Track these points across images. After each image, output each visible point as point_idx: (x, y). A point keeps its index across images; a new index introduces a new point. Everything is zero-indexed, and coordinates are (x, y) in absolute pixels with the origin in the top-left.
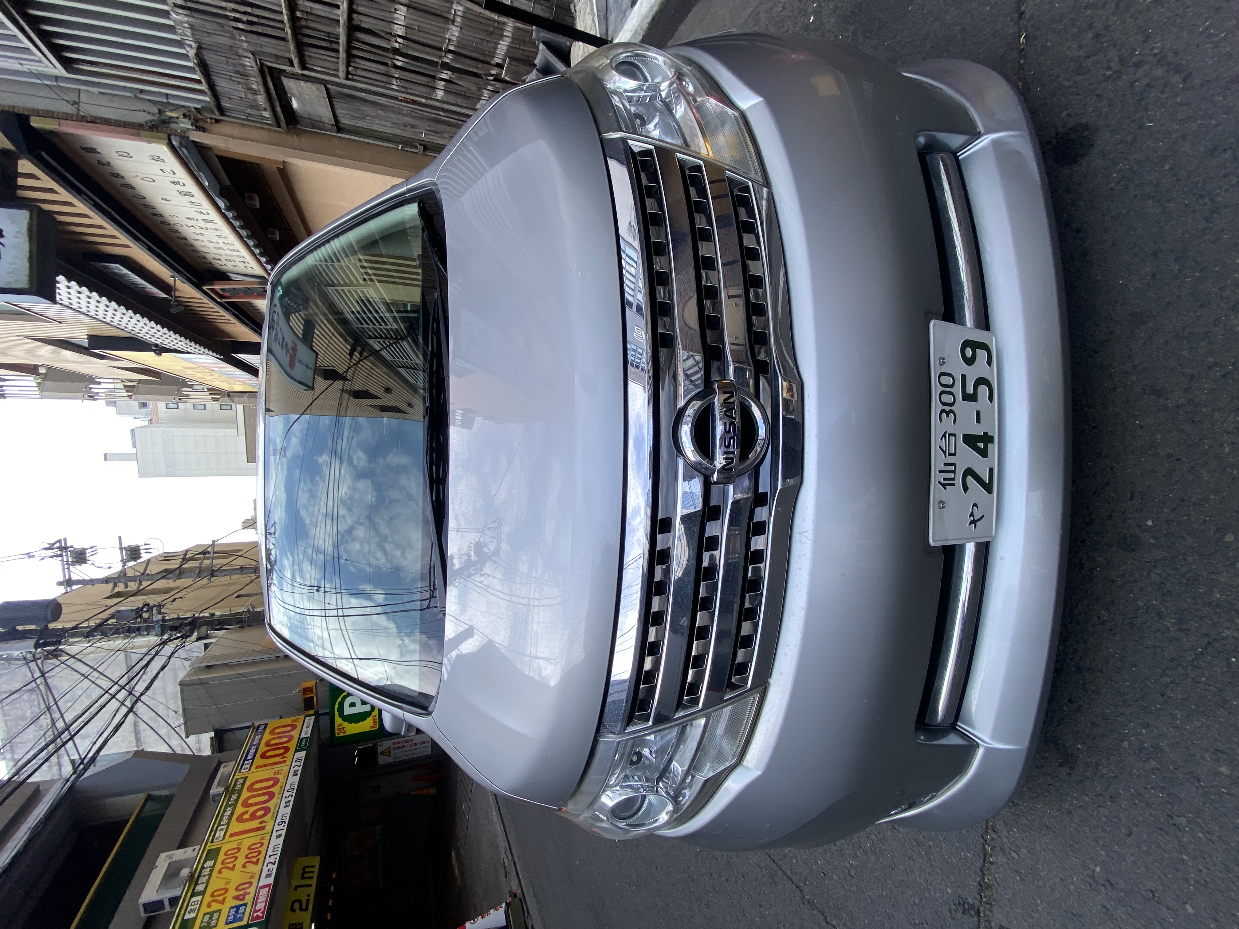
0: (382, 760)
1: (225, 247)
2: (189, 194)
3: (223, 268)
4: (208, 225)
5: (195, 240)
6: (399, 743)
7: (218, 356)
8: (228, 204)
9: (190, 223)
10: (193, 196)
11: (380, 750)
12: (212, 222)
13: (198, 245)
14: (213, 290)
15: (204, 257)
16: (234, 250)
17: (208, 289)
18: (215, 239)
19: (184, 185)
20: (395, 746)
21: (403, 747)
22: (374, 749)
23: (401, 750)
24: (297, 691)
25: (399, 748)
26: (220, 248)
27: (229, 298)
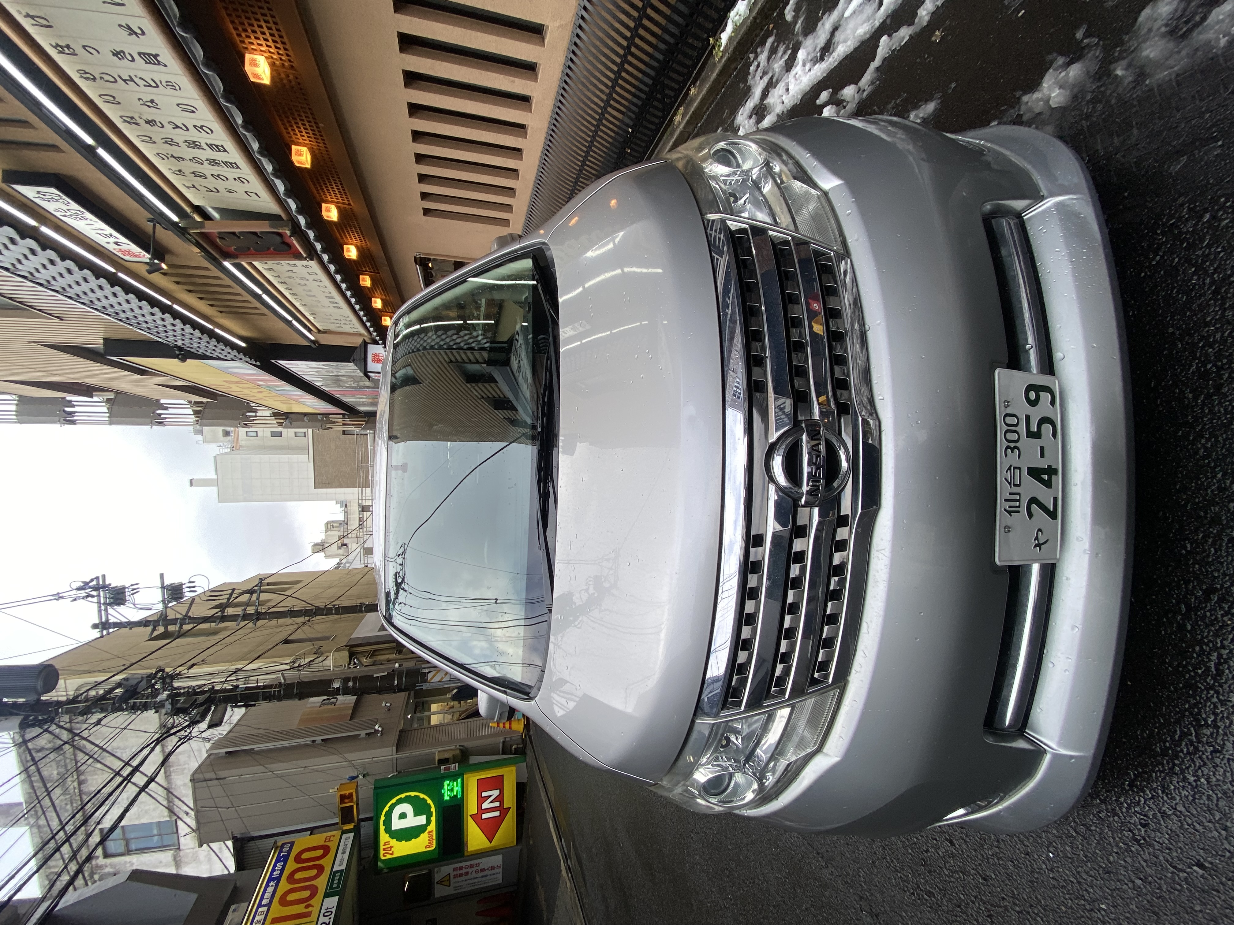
0: (440, 891)
4: (155, 73)
6: (461, 868)
11: (437, 877)
20: (456, 873)
21: (467, 873)
22: (429, 876)
23: (464, 878)
25: (461, 875)
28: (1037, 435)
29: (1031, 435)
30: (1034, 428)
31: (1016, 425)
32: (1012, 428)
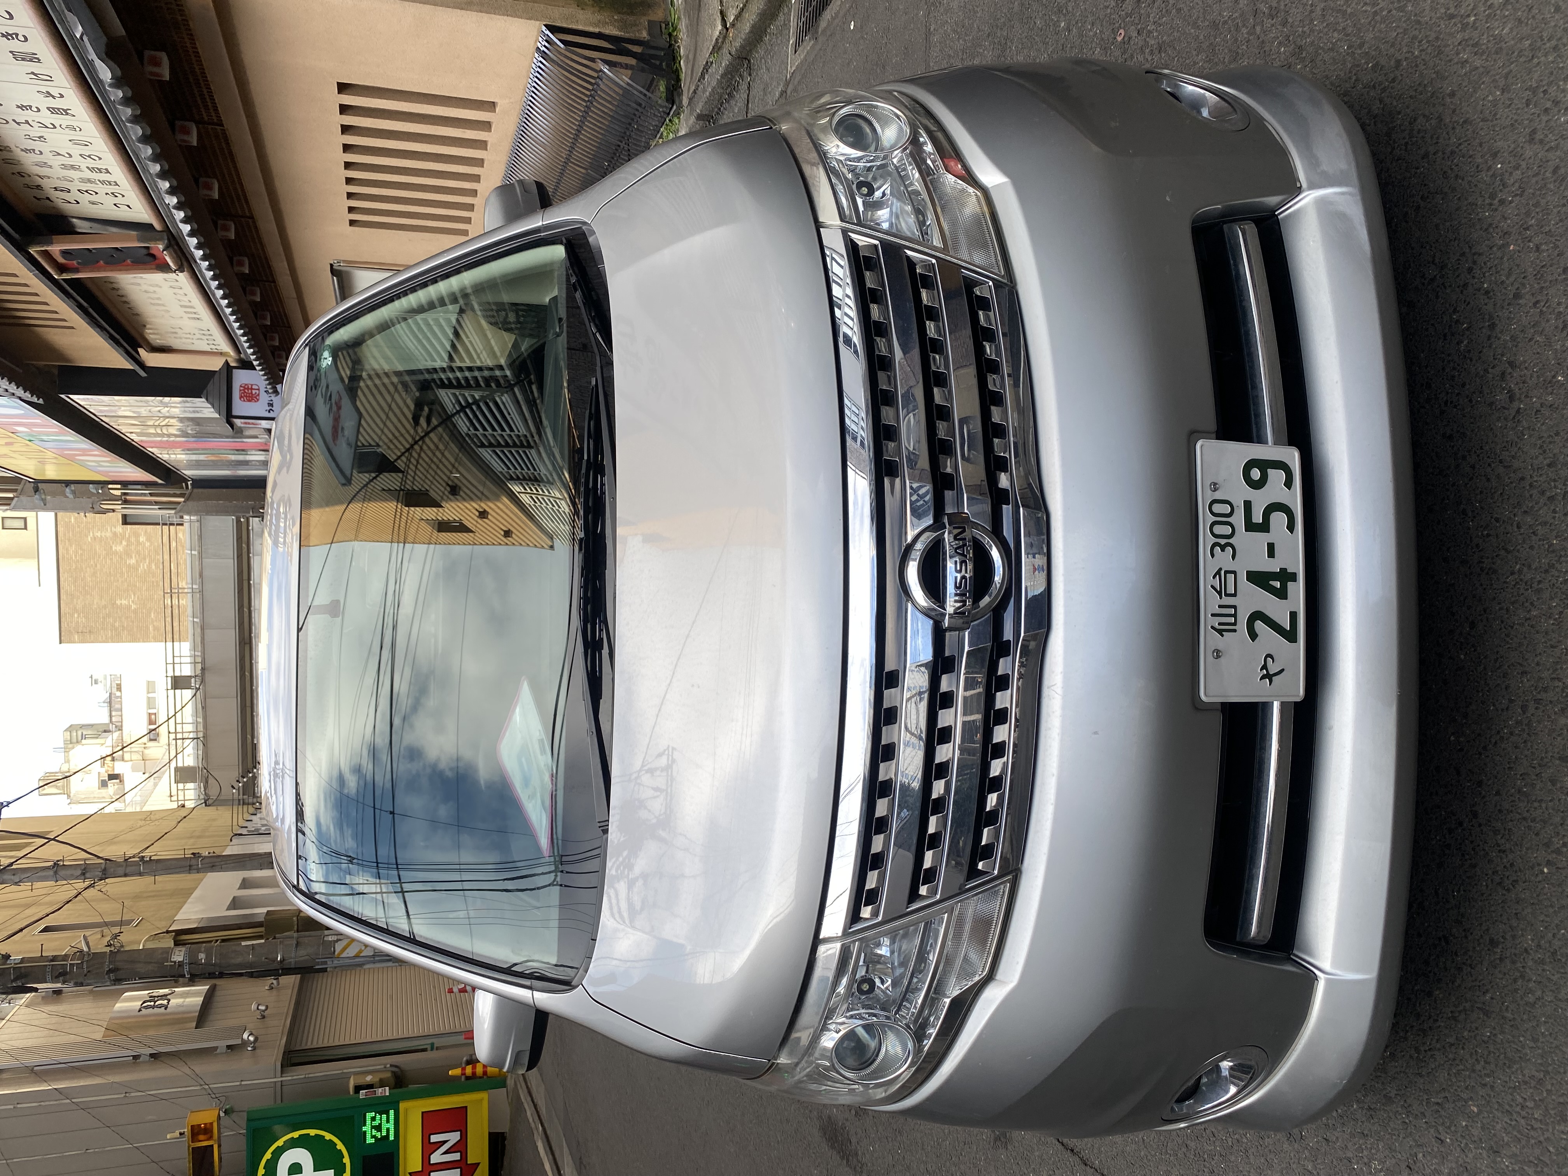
1: (84, 164)
2: (33, 58)
3: (70, 209)
4: (58, 120)
5: (26, 151)
7: (35, 399)
8: (119, 73)
9: (22, 115)
10: (39, 61)
12: (66, 112)
13: (29, 161)
14: (47, 255)
15: (39, 187)
16: (100, 171)
17: (37, 252)
18: (65, 147)
19: (26, 39)
24: (177, 1134)
26: (73, 167)
27: (77, 271)
28: (1264, 527)
29: (1251, 527)
30: (1258, 518)
31: (1230, 515)
32: (1223, 519)
